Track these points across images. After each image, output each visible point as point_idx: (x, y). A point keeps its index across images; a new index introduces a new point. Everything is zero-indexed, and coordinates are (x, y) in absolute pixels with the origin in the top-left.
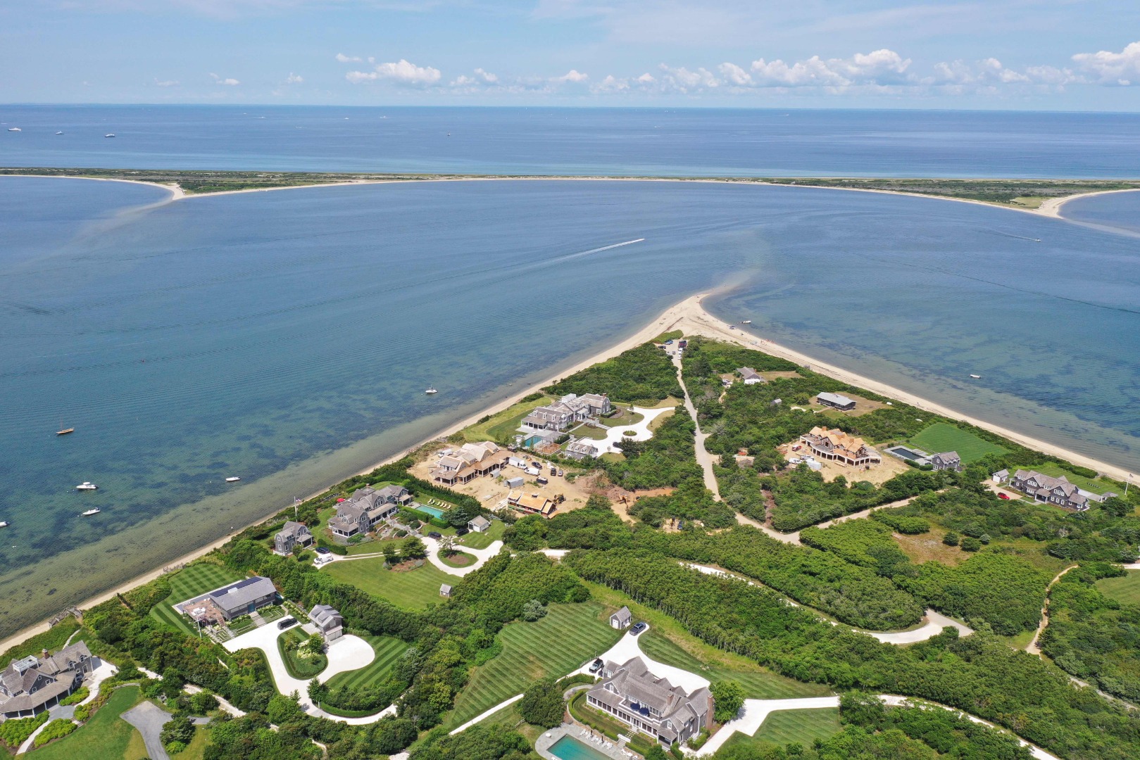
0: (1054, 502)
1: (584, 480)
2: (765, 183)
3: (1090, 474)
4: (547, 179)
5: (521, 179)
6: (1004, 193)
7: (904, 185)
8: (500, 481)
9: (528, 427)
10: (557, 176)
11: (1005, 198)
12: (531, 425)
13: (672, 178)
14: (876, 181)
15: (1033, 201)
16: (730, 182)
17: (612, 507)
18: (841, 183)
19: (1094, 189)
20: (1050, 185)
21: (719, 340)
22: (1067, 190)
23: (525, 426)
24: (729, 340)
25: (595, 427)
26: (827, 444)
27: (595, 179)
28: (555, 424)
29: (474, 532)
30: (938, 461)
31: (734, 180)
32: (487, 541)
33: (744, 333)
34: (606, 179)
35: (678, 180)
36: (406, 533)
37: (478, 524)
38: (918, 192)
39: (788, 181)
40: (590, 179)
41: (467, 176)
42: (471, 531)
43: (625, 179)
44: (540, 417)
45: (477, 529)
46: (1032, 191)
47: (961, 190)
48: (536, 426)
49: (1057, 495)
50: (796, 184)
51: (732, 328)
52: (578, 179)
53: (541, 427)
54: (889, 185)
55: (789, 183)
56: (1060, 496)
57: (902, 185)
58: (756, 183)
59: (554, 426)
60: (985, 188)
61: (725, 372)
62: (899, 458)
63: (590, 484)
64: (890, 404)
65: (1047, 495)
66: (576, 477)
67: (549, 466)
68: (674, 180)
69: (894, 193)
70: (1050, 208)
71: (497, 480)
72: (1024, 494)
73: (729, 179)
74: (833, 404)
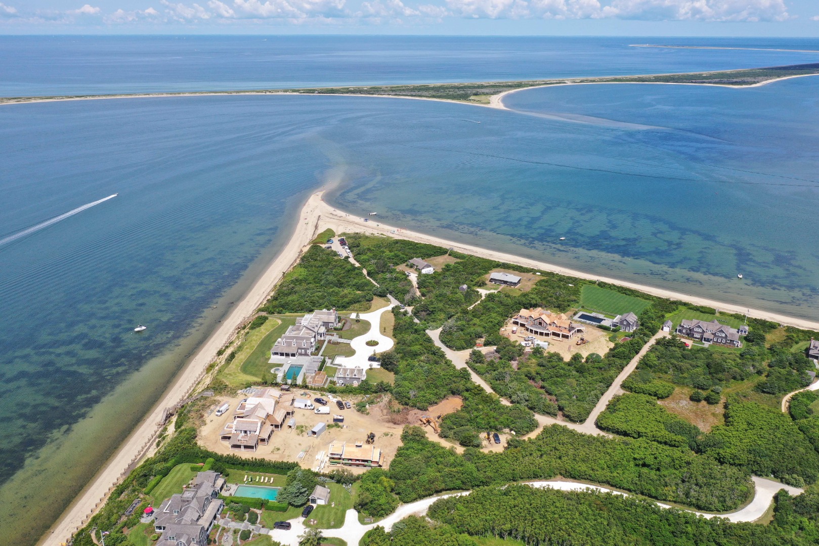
0: (717, 342)
1: (377, 409)
2: (295, 93)
3: (711, 312)
4: (113, 97)
5: (88, 98)
6: (463, 93)
7: (394, 90)
8: (302, 431)
9: (278, 357)
10: (121, 95)
11: (465, 97)
12: (282, 354)
13: (220, 92)
14: (371, 88)
15: (483, 98)
16: (268, 93)
17: (427, 435)
18: (348, 91)
19: (510, 88)
20: (482, 87)
21: (367, 234)
22: (497, 89)
23: (276, 356)
24: (376, 233)
25: (338, 343)
26: (540, 324)
27: (155, 96)
28: (306, 349)
29: (319, 506)
30: (625, 323)
31: (270, 92)
32: (339, 514)
33: (379, 224)
34: (165, 95)
35: (226, 94)
36: (250, 532)
37: (321, 496)
38: (407, 95)
39: (313, 91)
40: (151, 96)
41: (35, 98)
42: (315, 506)
43: (182, 95)
44: (289, 344)
45: (321, 502)
46: (477, 91)
47: (432, 93)
48: (287, 355)
49: (719, 336)
50: (319, 93)
51: (366, 220)
52: (140, 96)
53: (293, 355)
54: (385, 91)
55: (313, 93)
56: (722, 337)
57: (393, 91)
58: (288, 93)
59: (306, 352)
60: (447, 90)
61: (398, 264)
62: (592, 325)
63: (385, 411)
64: (539, 274)
65: (712, 337)
66: (367, 406)
67: (332, 399)
68: (222, 94)
69: (391, 96)
70: (496, 102)
71: (299, 431)
72: (693, 339)
73: (266, 91)
74: (505, 282)
